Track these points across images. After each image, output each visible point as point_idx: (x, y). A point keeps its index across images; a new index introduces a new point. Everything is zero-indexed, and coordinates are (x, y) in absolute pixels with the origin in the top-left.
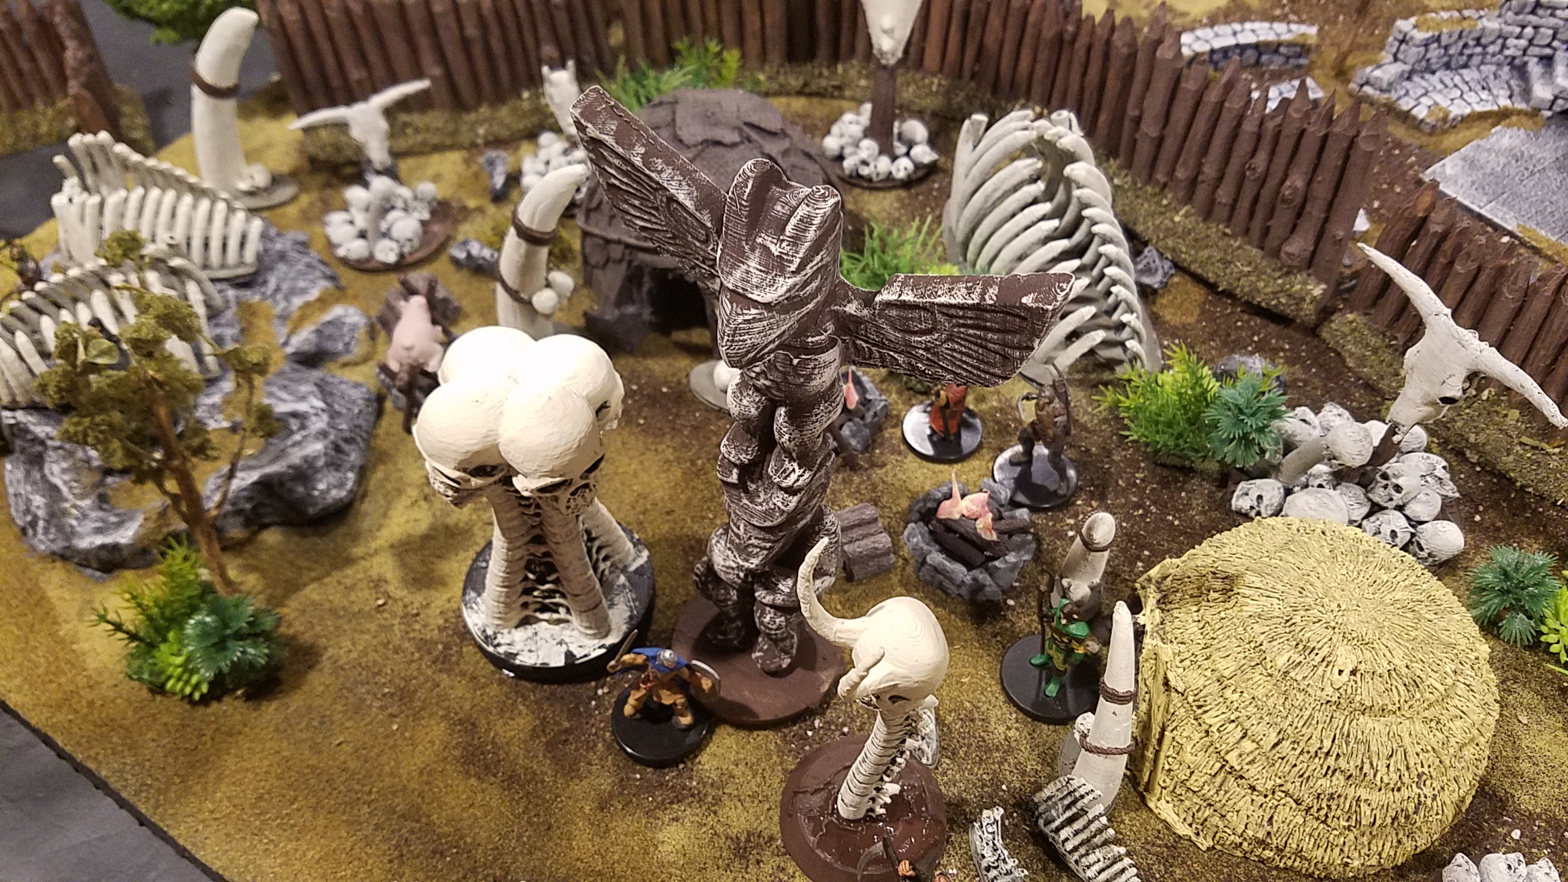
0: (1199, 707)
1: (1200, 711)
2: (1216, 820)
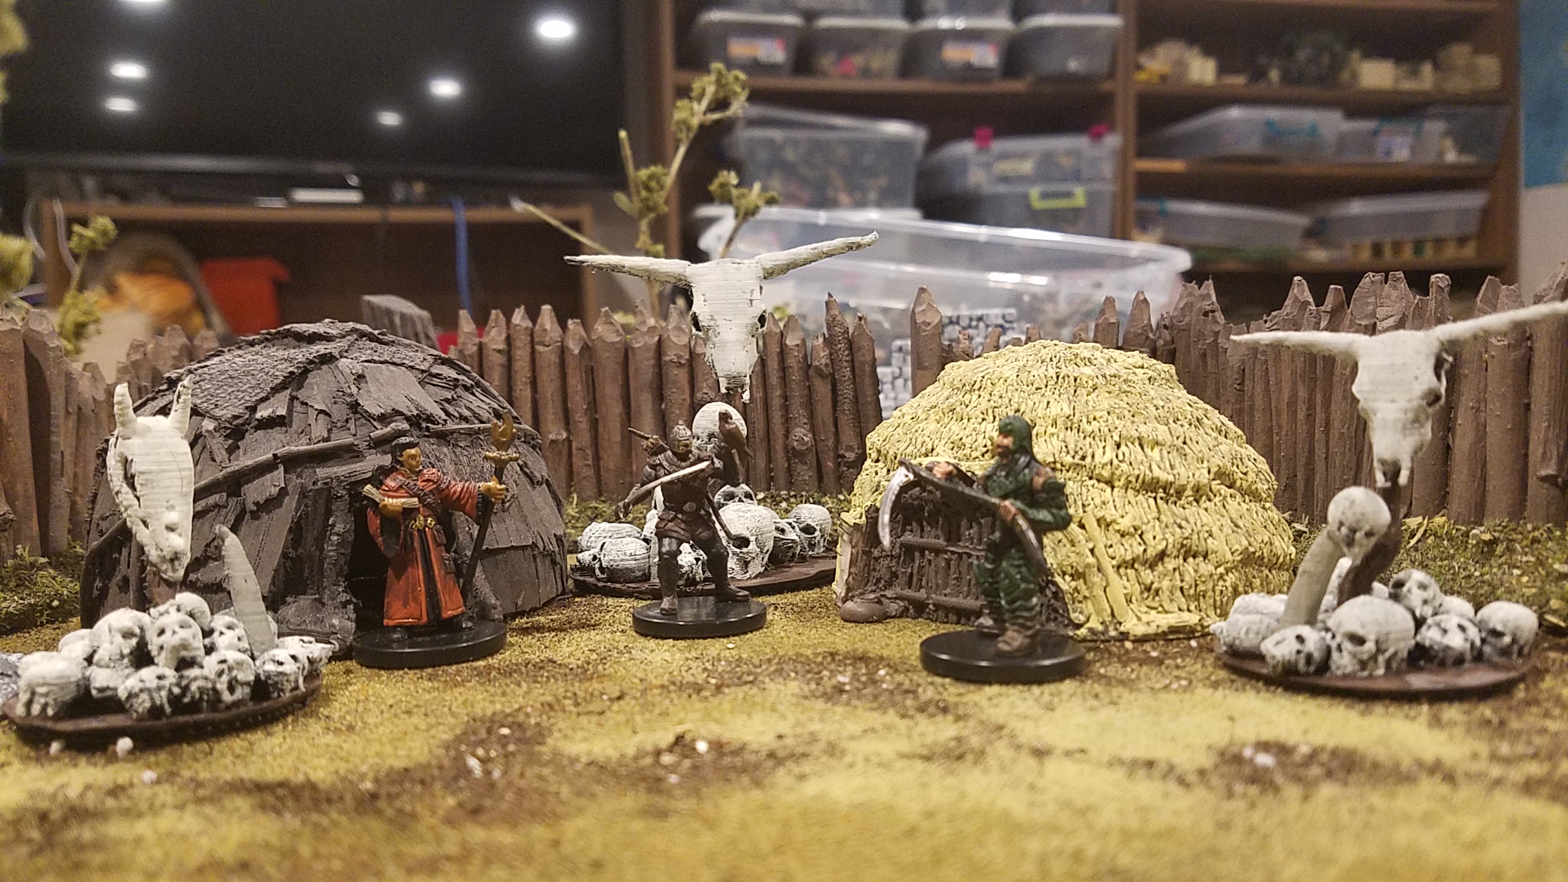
0: (1083, 458)
1: (1089, 459)
2: (1206, 568)
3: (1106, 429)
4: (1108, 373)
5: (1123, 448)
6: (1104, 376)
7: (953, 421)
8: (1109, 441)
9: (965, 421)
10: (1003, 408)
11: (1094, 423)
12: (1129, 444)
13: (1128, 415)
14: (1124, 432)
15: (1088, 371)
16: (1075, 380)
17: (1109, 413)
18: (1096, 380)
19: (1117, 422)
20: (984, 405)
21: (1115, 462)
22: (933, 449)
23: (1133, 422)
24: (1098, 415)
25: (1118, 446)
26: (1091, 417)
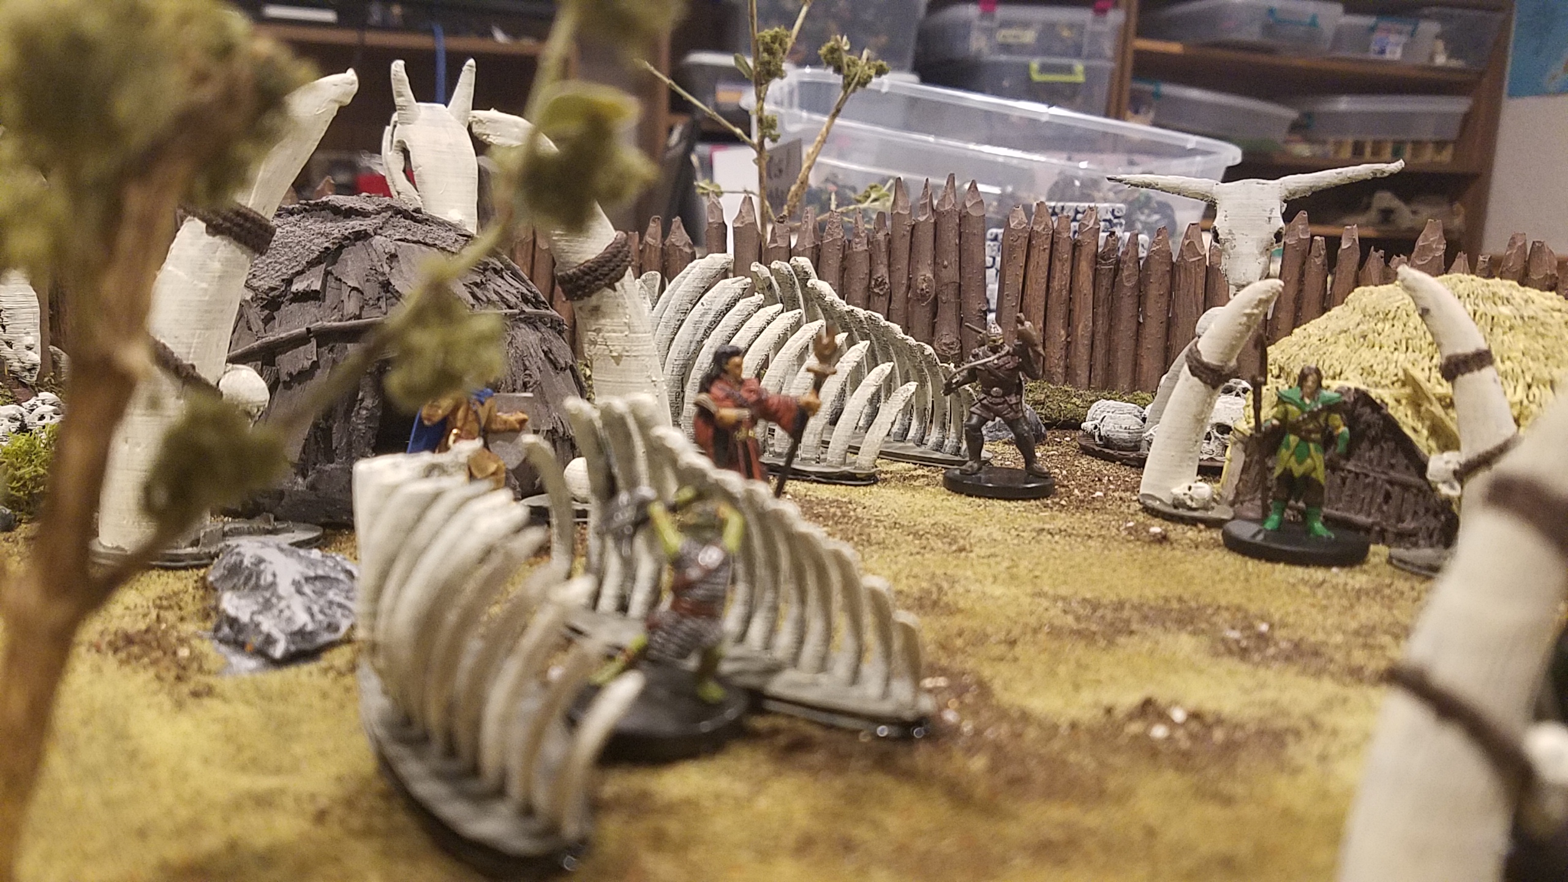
3: (1519, 371)
4: (1525, 315)
5: (1534, 389)
6: (1522, 318)
7: (1363, 348)
8: (1521, 382)
9: (1377, 348)
10: (1417, 340)
11: (1508, 363)
12: (1541, 387)
13: (1542, 358)
14: (1537, 375)
15: (1505, 310)
16: (1493, 318)
17: (1523, 354)
18: (1513, 321)
19: (1531, 364)
20: (1398, 335)
21: (1525, 402)
22: (1341, 373)
23: (1546, 365)
24: (1512, 355)
25: (1529, 386)
26: (1506, 356)
